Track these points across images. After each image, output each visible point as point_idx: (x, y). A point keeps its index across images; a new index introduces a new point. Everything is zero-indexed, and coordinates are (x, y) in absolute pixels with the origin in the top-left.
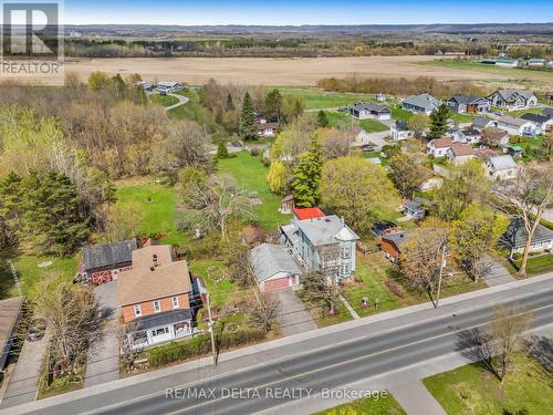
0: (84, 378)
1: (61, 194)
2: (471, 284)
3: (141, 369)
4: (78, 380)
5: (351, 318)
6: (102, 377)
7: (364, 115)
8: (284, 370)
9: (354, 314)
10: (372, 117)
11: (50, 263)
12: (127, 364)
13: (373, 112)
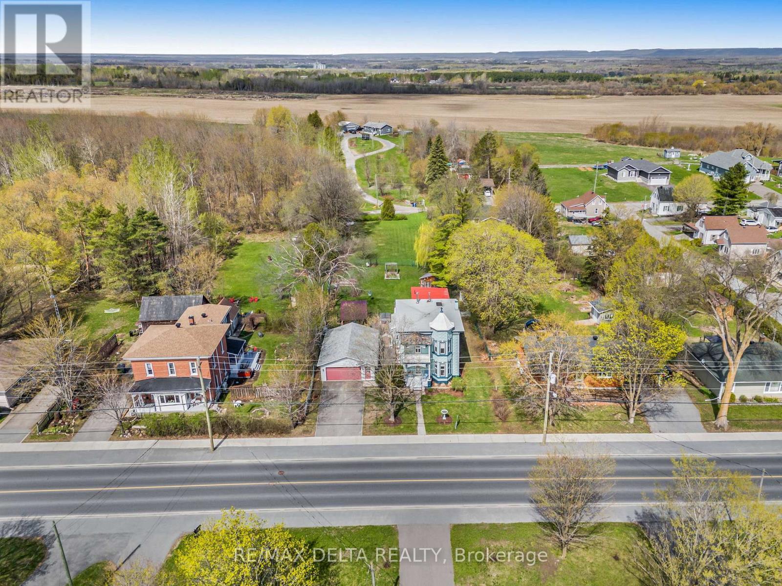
0: (76, 432)
1: (146, 235)
2: (623, 423)
3: (134, 436)
4: (70, 432)
5: (414, 431)
6: (93, 436)
7: (624, 177)
8: (287, 473)
9: (421, 428)
10: (639, 180)
11: (118, 310)
12: (125, 427)
13: (642, 173)
